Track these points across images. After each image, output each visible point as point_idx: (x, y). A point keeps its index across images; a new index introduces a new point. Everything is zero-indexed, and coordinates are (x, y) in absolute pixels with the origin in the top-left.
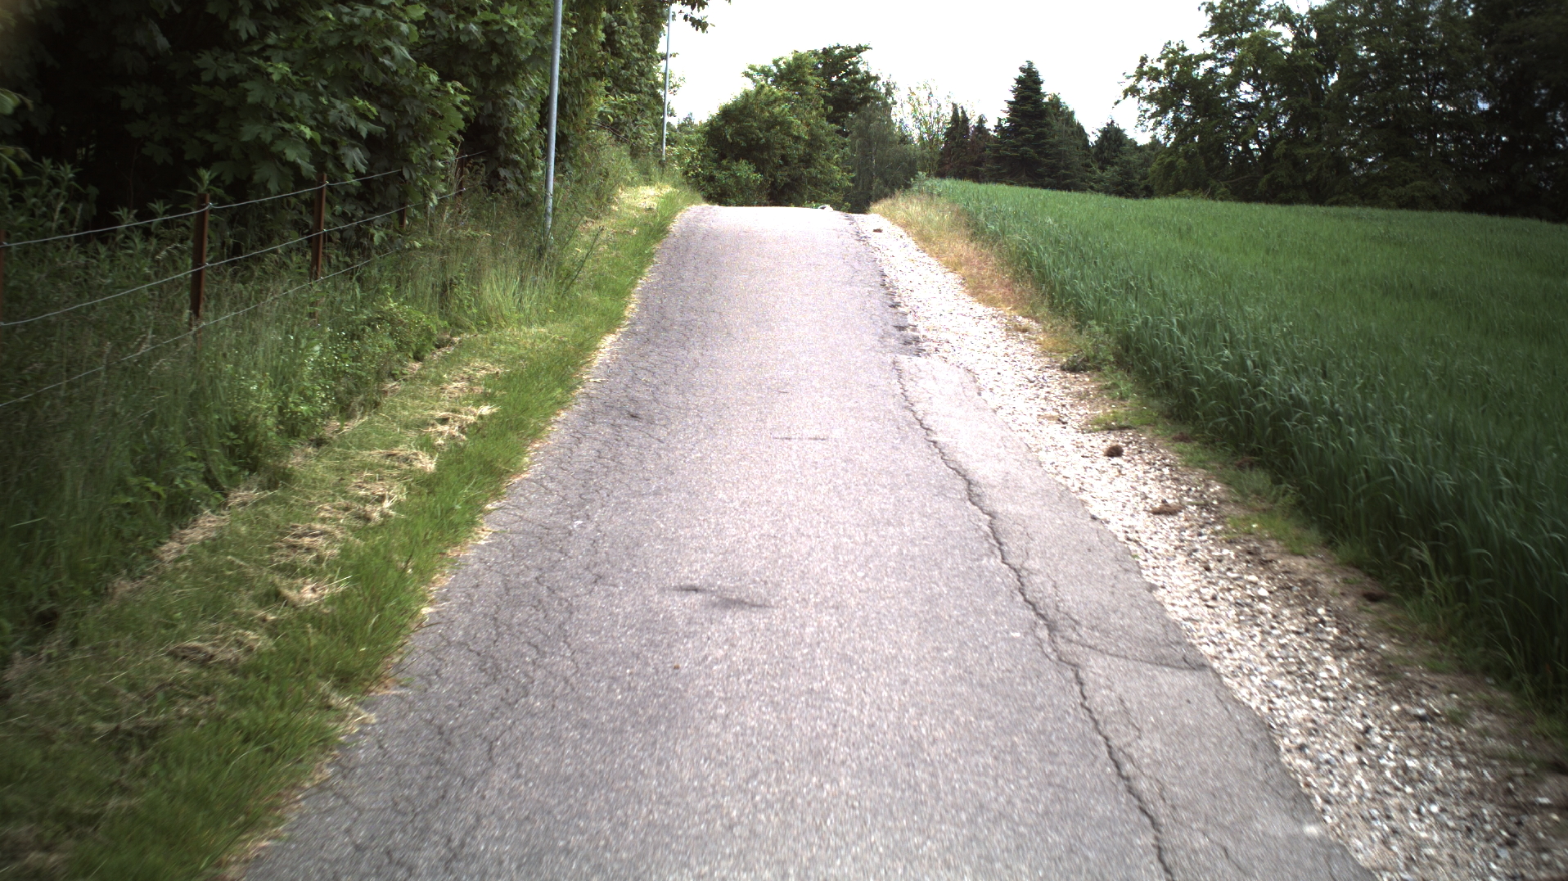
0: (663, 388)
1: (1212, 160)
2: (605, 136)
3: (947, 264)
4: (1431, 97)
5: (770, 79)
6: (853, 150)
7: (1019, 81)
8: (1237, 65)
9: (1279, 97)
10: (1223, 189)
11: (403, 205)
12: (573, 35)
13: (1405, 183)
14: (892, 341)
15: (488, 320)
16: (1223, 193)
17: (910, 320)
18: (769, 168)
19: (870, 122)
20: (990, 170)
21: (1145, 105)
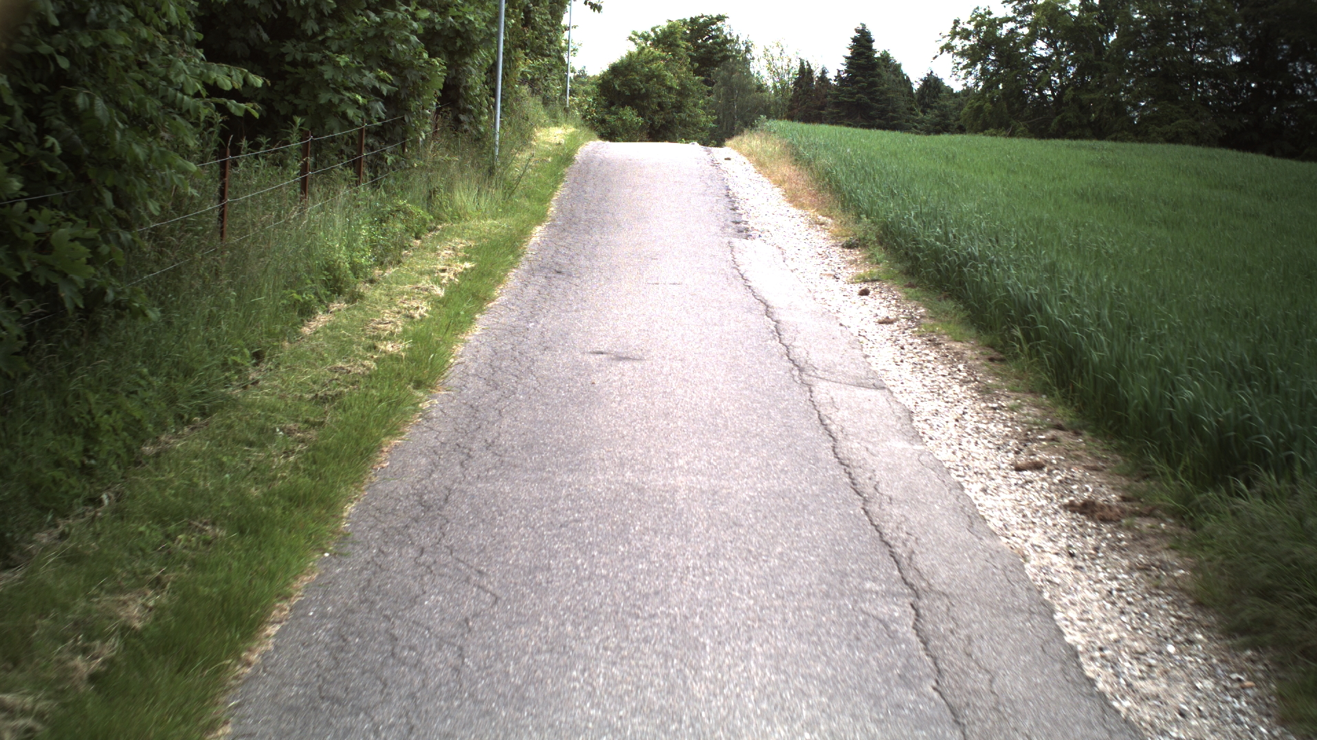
0: (576, 257)
1: (1013, 104)
2: (525, 89)
3: (775, 182)
4: (1193, 52)
5: (649, 43)
6: (719, 97)
7: (855, 40)
8: (1033, 26)
9: (1068, 53)
10: (1022, 128)
11: (404, 139)
12: (513, 24)
13: (1172, 121)
14: (730, 230)
15: (459, 216)
16: (1022, 131)
17: (744, 218)
18: (648, 113)
19: (732, 74)
20: (832, 113)
21: (958, 59)
